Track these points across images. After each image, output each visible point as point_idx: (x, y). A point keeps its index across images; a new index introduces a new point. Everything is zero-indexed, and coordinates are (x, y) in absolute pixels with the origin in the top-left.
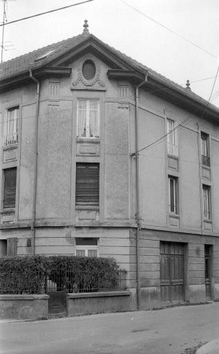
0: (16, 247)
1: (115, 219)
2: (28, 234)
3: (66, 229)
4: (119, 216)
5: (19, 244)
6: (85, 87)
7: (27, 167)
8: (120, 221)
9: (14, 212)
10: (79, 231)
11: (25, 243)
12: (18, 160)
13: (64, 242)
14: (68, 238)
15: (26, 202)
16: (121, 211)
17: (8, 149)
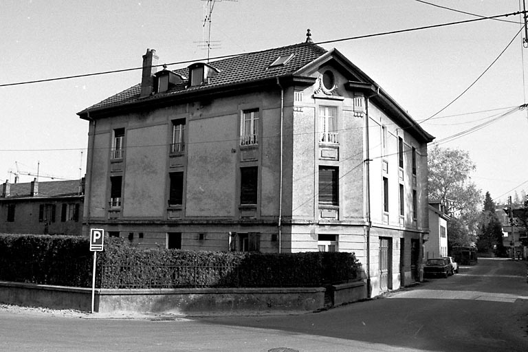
0: (259, 242)
1: (352, 217)
2: (273, 230)
3: (310, 226)
4: (355, 215)
5: (262, 239)
6: (326, 96)
7: (270, 168)
8: (357, 220)
9: (256, 208)
10: (322, 228)
11: (269, 238)
12: (260, 160)
13: (309, 237)
14: (312, 234)
15: (270, 199)
16: (357, 211)
17: (245, 149)
